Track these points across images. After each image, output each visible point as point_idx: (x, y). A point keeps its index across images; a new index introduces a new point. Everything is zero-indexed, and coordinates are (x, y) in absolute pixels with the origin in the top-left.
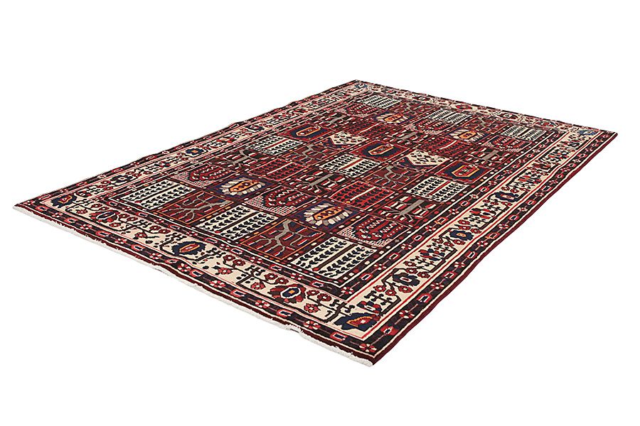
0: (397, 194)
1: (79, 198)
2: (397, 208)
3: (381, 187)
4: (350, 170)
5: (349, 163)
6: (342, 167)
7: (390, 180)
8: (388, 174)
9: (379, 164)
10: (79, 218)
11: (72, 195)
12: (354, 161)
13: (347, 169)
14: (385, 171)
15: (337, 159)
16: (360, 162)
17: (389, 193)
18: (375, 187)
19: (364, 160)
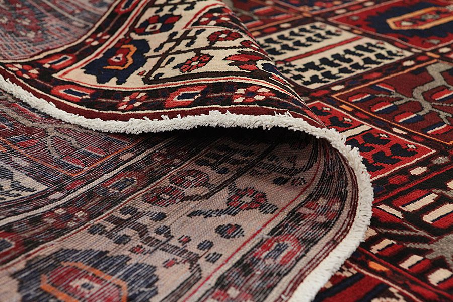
0: (442, 160)
1: (154, 40)
2: (428, 218)
3: (389, 128)
4: (310, 66)
5: (315, 46)
6: (290, 54)
7: (427, 107)
8: (427, 87)
9: (407, 54)
10: (202, 80)
11: (127, 40)
12: (334, 40)
13: (300, 64)
14: (422, 76)
15: (286, 33)
16: (351, 47)
17: (413, 153)
18: (366, 127)
19: (364, 41)
